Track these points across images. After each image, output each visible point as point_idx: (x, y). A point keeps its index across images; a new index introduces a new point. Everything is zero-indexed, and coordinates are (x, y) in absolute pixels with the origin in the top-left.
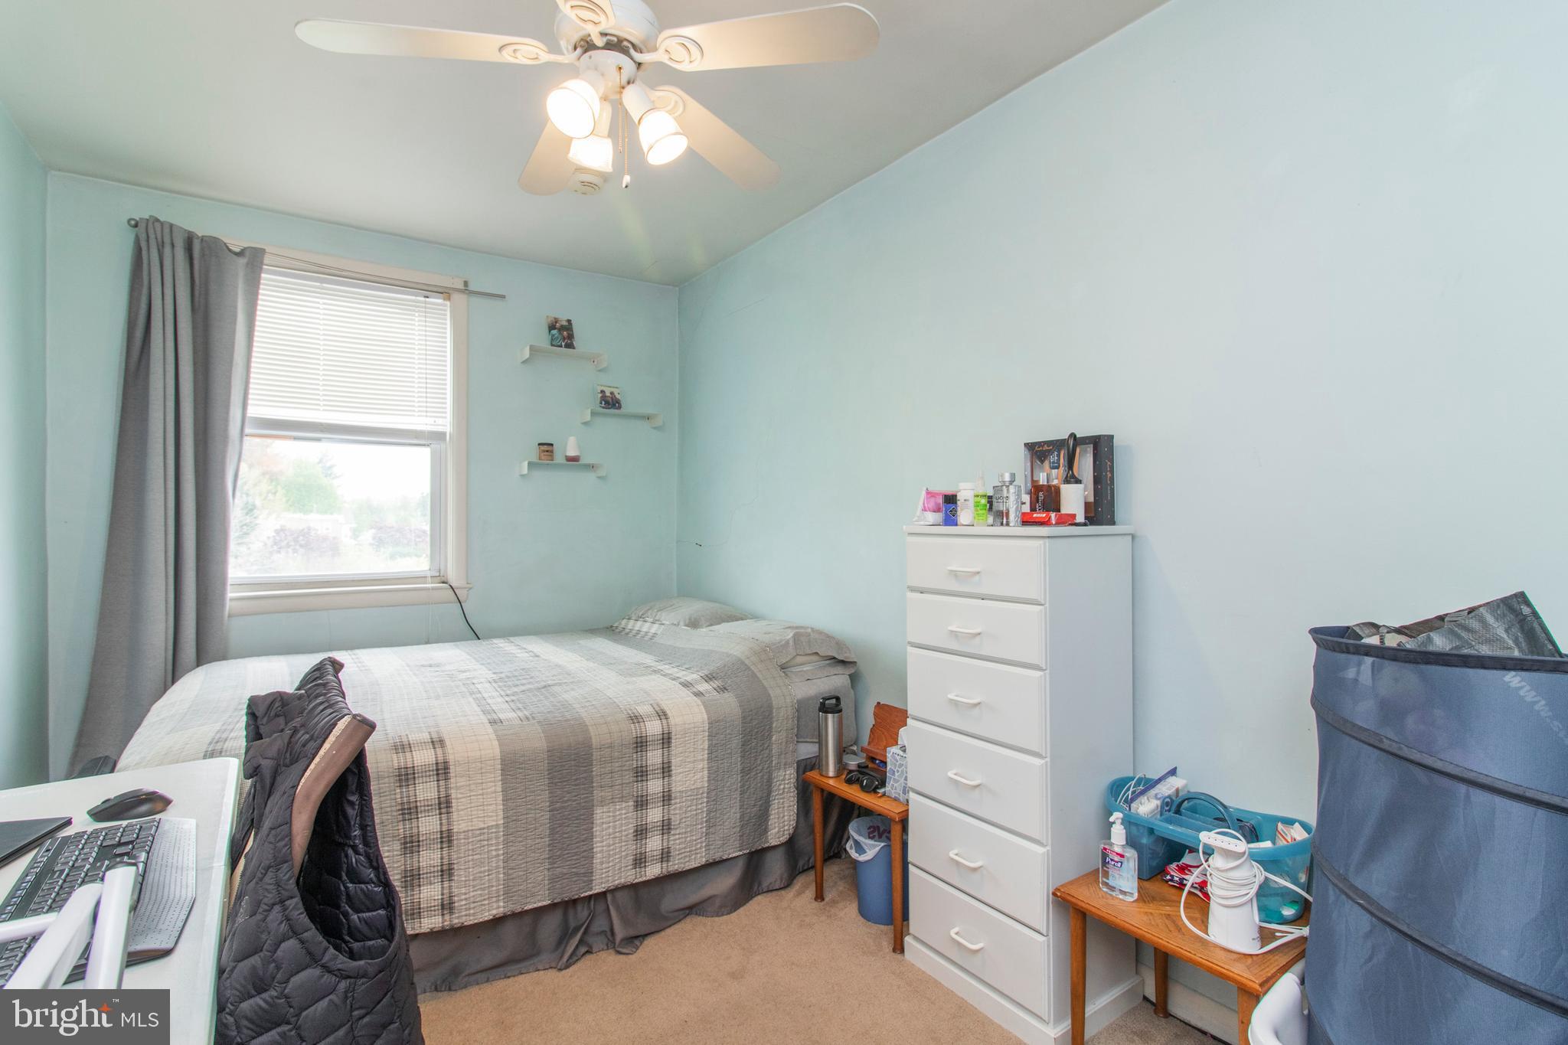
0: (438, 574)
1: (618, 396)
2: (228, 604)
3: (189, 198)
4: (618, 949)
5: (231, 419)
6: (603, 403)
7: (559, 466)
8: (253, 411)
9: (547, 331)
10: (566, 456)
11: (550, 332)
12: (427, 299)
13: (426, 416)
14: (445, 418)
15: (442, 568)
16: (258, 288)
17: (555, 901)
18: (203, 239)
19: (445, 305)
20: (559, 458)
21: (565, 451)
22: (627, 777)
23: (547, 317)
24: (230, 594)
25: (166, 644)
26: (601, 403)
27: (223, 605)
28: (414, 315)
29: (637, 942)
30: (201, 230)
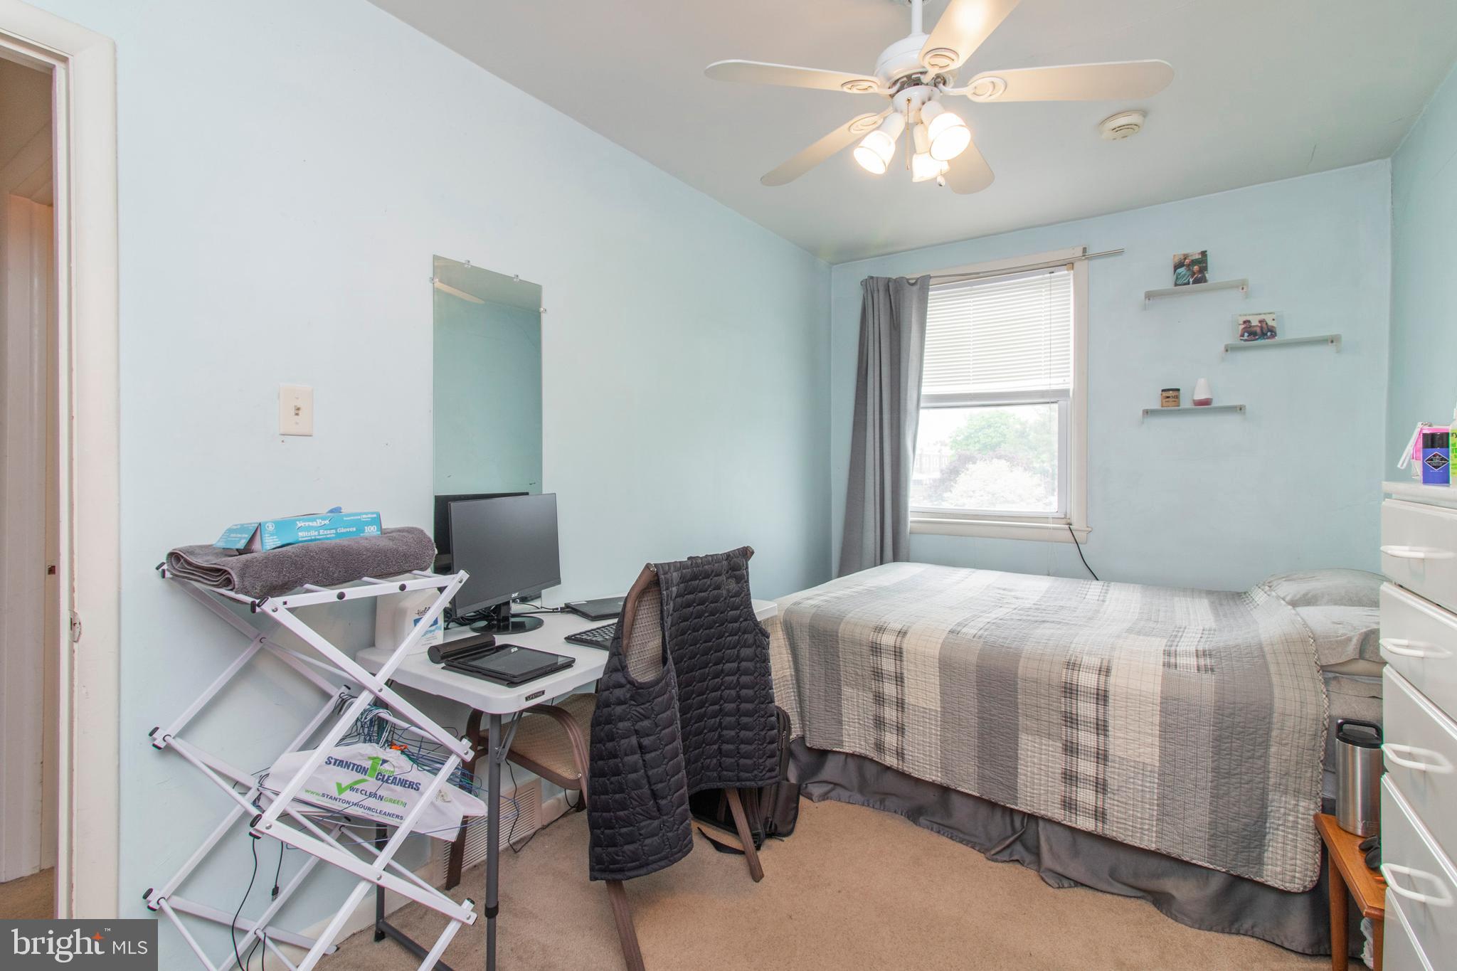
0: (1063, 516)
1: (1270, 323)
2: (909, 525)
3: (894, 255)
4: (1043, 875)
5: (909, 398)
6: (1246, 334)
7: (1186, 412)
8: (926, 390)
9: (1173, 270)
10: (1194, 400)
11: (1175, 271)
12: (1052, 275)
13: (1050, 377)
14: (1069, 376)
15: (1068, 512)
16: (927, 303)
17: (983, 797)
18: (895, 281)
19: (1068, 275)
20: (1186, 403)
21: (1193, 395)
22: (1055, 717)
23: (1175, 256)
24: (911, 518)
25: (875, 545)
26: (1242, 336)
27: (906, 525)
28: (1041, 292)
29: (1066, 883)
30: (894, 275)
